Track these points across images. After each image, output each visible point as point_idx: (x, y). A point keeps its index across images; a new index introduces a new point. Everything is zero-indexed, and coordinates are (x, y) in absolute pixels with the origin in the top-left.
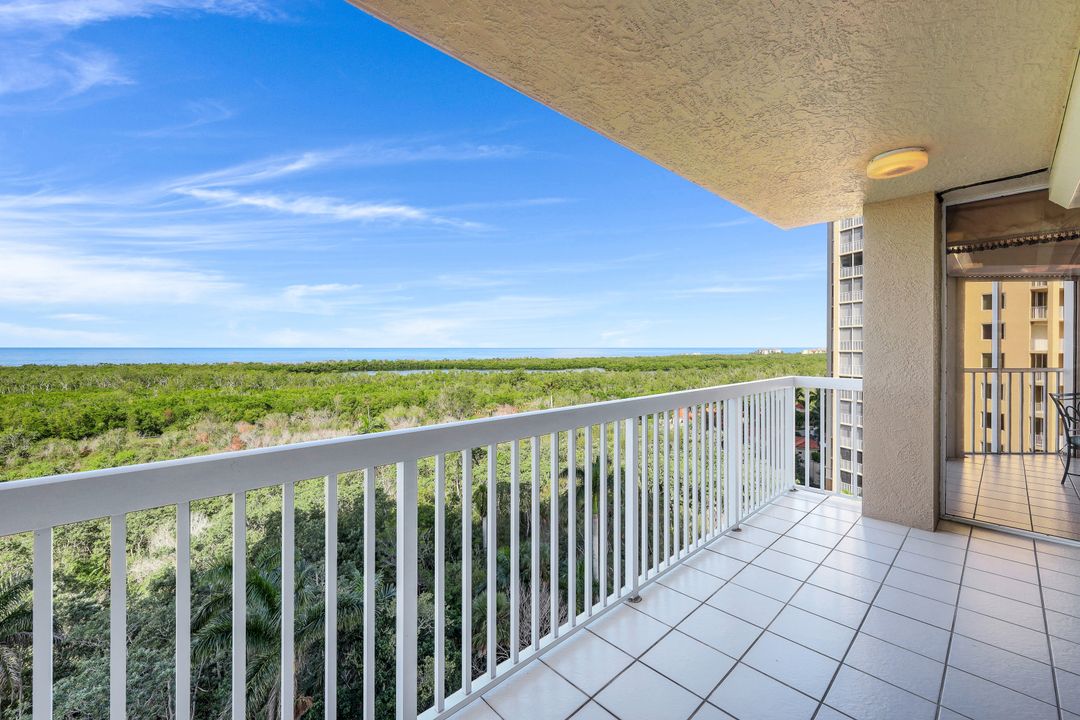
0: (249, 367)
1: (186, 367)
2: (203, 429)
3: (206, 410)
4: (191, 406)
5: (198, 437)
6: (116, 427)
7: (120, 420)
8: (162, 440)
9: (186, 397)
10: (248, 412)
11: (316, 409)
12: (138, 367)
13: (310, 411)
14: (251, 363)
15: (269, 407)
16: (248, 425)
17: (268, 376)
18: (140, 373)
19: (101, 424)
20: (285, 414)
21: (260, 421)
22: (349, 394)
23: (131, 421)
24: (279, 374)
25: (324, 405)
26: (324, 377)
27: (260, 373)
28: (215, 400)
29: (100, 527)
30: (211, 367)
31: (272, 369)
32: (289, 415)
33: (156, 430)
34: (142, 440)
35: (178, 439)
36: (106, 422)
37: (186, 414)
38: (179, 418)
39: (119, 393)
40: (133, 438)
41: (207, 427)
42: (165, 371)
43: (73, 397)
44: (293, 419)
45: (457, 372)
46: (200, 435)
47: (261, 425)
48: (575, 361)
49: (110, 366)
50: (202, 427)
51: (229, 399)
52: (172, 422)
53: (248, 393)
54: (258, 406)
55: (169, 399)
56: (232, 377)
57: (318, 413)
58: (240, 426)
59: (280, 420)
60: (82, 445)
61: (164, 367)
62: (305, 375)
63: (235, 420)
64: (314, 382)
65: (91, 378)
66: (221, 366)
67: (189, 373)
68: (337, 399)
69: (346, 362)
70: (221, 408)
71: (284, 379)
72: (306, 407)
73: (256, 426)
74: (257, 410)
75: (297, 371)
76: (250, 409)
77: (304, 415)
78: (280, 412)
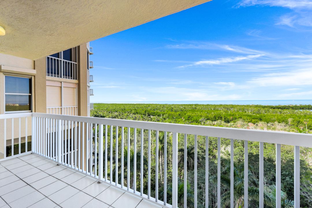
0: (257, 106)
1: (238, 106)
2: (239, 123)
3: (241, 118)
4: (237, 116)
5: (238, 125)
6: (220, 119)
7: (221, 118)
8: (229, 124)
9: (236, 114)
10: (253, 120)
11: (279, 122)
12: (227, 105)
13: (276, 123)
14: (257, 105)
15: (261, 120)
16: (252, 124)
17: (262, 109)
18: (227, 107)
19: (217, 118)
20: (266, 123)
21: (257, 123)
22: (297, 118)
23: (223, 119)
24: (266, 109)
25: (283, 121)
26: (286, 111)
27: (259, 108)
28: (244, 115)
30: (245, 106)
31: (264, 107)
32: (268, 123)
33: (228, 122)
34: (225, 123)
35: (233, 125)
36: (218, 118)
37: (236, 119)
38: (234, 119)
39: (222, 111)
40: (223, 122)
41: (240, 123)
42: (233, 106)
43: (213, 112)
44: (269, 125)
46: (239, 125)
47: (257, 125)
49: (221, 105)
50: (239, 122)
51: (248, 116)
52: (232, 120)
53: (255, 114)
54: (257, 119)
55: (232, 114)
56: (250, 109)
57: (280, 124)
58: (250, 124)
59: (264, 124)
60: (214, 122)
61: (232, 105)
62: (277, 110)
63: (249, 122)
64: (281, 112)
65: (217, 107)
66: (248, 106)
67: (238, 107)
68: (290, 120)
70: (245, 118)
71: (268, 111)
72: (275, 121)
73: (255, 125)
74: (256, 120)
75: (274, 108)
76: (254, 119)
77: (274, 124)
78: (264, 121)
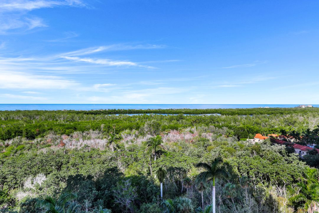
0: (70, 112)
1: (46, 111)
3: (51, 129)
4: (46, 127)
5: (48, 140)
6: (19, 135)
7: (19, 133)
8: (34, 141)
9: (45, 124)
10: (67, 131)
11: (94, 130)
12: (29, 111)
13: (91, 131)
14: (70, 110)
15: (75, 129)
16: (67, 136)
17: (76, 116)
18: (29, 114)
19: (13, 134)
20: (81, 132)
21: (71, 134)
22: (107, 124)
23: (24, 133)
24: (80, 115)
25: (97, 128)
26: (98, 116)
27: (73, 115)
28: (55, 125)
29: (7, 177)
30: (55, 112)
31: (78, 113)
32: (83, 132)
33: (33, 137)
34: (28, 141)
35: (40, 141)
36: (15, 133)
37: (44, 131)
38: (41, 132)
39: (21, 122)
40: (24, 140)
41: (51, 137)
42: (38, 113)
43: (5, 123)
44: (84, 134)
45: (153, 115)
46: (49, 140)
47: (72, 136)
48: (206, 110)
49: (19, 111)
50: (49, 136)
51: (61, 125)
52: (39, 134)
53: (68, 123)
54: (71, 128)
55: (38, 124)
56: (62, 116)
57: (94, 132)
58: (63, 136)
59: (79, 134)
60: (6, 142)
61: (38, 111)
62: (90, 115)
63: (62, 134)
64: (94, 118)
65: (12, 116)
66: (59, 112)
67: (47, 114)
68: (102, 126)
69: (107, 110)
70: (57, 129)
71: (82, 117)
72: (90, 129)
73: (70, 137)
74: (71, 130)
75: (88, 114)
76: (68, 129)
77: (89, 132)
78: (79, 131)
